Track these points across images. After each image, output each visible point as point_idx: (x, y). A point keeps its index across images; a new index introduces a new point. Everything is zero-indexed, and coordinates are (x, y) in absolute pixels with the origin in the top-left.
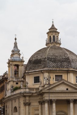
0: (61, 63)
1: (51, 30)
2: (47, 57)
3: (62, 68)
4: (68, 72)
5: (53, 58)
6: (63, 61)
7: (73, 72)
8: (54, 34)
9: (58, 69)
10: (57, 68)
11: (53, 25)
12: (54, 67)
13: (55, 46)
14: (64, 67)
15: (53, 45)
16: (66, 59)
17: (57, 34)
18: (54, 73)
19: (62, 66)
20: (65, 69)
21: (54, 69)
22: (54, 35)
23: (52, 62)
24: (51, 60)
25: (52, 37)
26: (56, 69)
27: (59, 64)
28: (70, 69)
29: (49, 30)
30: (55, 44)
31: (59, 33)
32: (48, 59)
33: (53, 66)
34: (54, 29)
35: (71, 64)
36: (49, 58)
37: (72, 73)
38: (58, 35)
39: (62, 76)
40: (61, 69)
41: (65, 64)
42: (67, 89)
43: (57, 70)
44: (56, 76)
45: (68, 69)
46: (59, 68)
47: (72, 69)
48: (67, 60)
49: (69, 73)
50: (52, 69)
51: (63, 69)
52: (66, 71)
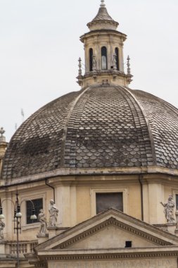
0: (119, 147)
1: (94, 28)
2: (65, 129)
3: (120, 166)
4: (142, 180)
5: (91, 131)
6: (125, 141)
7: (162, 179)
8: (104, 41)
9: (106, 171)
10: (105, 167)
11: (102, 10)
12: (94, 164)
13: (108, 85)
14: (127, 162)
15: (99, 81)
16: (136, 132)
17: (117, 40)
18: (91, 184)
19: (120, 160)
20: (132, 170)
21: (90, 171)
22: (103, 44)
23: (84, 147)
24: (80, 140)
25: (97, 52)
26: (98, 171)
27: (111, 151)
28: (150, 170)
29: (89, 25)
30: (106, 77)
31: (123, 37)
32: (72, 134)
33: (89, 162)
34: (103, 22)
35: (152, 151)
36: (75, 132)
37: (157, 182)
38: (122, 45)
39: (121, 194)
40: (118, 170)
41: (134, 150)
42: (129, 244)
43: (102, 175)
44: (98, 195)
45: (144, 169)
46: (112, 167)
47: (158, 170)
48: (141, 136)
49: (147, 182)
50: (83, 172)
51: (125, 170)
52: (136, 178)
